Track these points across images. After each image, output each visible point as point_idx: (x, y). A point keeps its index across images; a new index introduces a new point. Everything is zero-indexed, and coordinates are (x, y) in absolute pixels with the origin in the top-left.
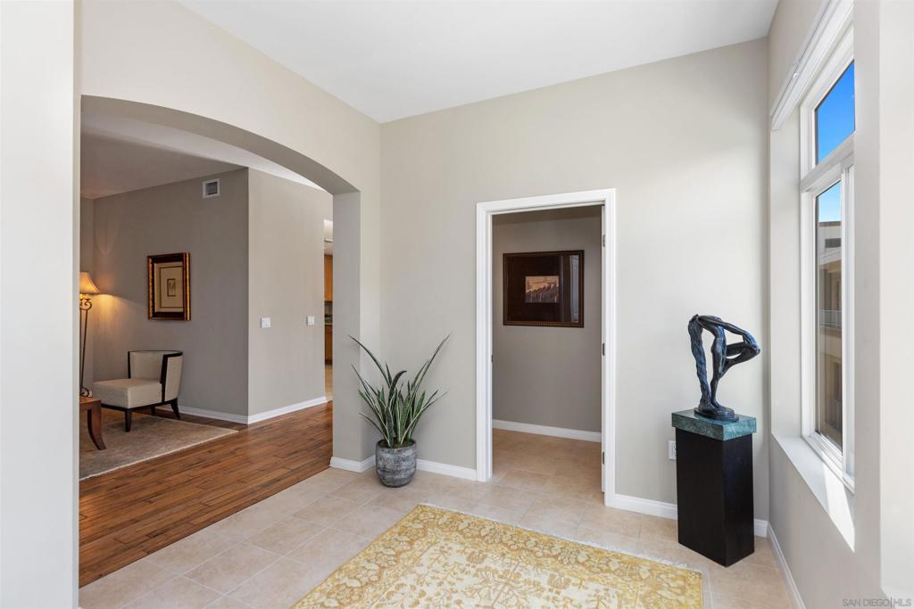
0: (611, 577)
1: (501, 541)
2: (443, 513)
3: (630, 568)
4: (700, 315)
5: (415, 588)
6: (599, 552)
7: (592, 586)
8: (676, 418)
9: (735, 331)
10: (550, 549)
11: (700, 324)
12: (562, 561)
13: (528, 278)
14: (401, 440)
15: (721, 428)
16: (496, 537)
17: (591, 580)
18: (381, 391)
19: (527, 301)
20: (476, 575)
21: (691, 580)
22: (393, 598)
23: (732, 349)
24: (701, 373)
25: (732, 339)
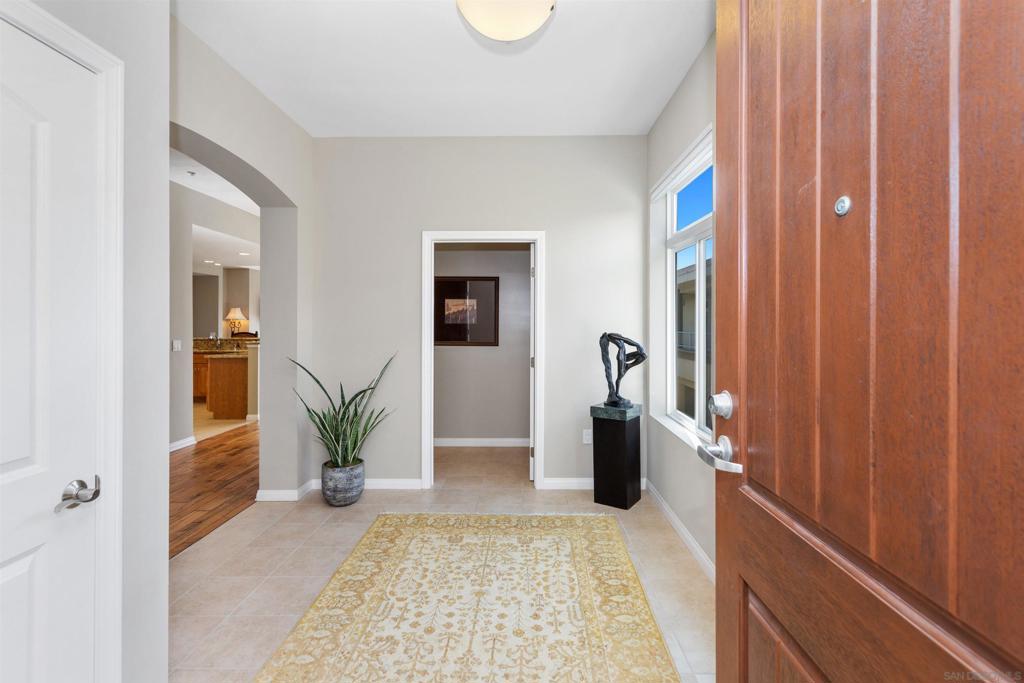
0: (559, 530)
1: (468, 525)
2: (407, 517)
3: (569, 523)
4: (608, 333)
5: (417, 568)
6: (545, 517)
7: (549, 537)
8: (593, 410)
9: (631, 343)
10: (509, 522)
11: (608, 339)
12: (522, 528)
13: (447, 301)
14: (350, 458)
15: (625, 412)
16: (463, 523)
17: (547, 534)
18: (326, 413)
19: (447, 322)
20: (461, 550)
21: (609, 521)
22: (402, 578)
23: (629, 356)
24: (608, 376)
25: (630, 349)
